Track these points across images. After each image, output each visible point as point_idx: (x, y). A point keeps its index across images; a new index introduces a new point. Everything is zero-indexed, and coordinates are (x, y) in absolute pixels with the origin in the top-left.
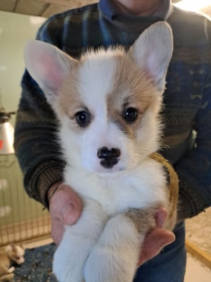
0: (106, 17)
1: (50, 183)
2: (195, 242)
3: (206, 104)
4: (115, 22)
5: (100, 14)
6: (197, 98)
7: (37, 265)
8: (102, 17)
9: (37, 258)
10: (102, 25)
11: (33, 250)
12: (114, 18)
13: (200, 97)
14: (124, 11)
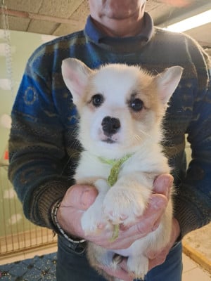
0: (93, 41)
1: (50, 204)
2: (202, 253)
3: (199, 116)
4: (102, 45)
5: (87, 39)
6: (188, 110)
7: (46, 272)
8: (89, 41)
9: (46, 265)
10: (90, 48)
11: (42, 257)
12: (100, 41)
13: (191, 109)
14: (109, 33)
